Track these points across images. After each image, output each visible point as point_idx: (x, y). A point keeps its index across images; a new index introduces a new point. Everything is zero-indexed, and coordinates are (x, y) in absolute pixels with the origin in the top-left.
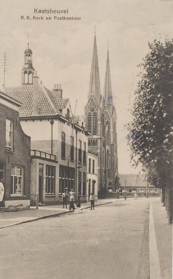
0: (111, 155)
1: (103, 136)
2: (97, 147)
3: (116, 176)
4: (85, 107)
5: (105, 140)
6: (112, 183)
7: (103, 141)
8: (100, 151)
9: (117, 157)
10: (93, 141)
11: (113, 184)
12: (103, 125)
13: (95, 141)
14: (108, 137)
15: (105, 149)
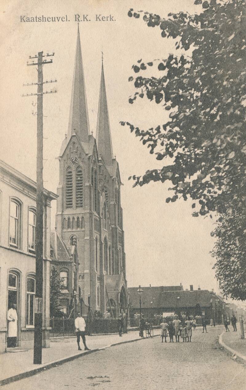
0: (111, 248)
1: (96, 210)
2: (83, 231)
3: (123, 287)
4: (61, 157)
5: (100, 218)
6: (116, 302)
7: (96, 220)
8: (90, 238)
9: (123, 252)
10: (76, 220)
11: (116, 304)
12: (95, 190)
13: (80, 220)
14: (105, 212)
15: (100, 235)
